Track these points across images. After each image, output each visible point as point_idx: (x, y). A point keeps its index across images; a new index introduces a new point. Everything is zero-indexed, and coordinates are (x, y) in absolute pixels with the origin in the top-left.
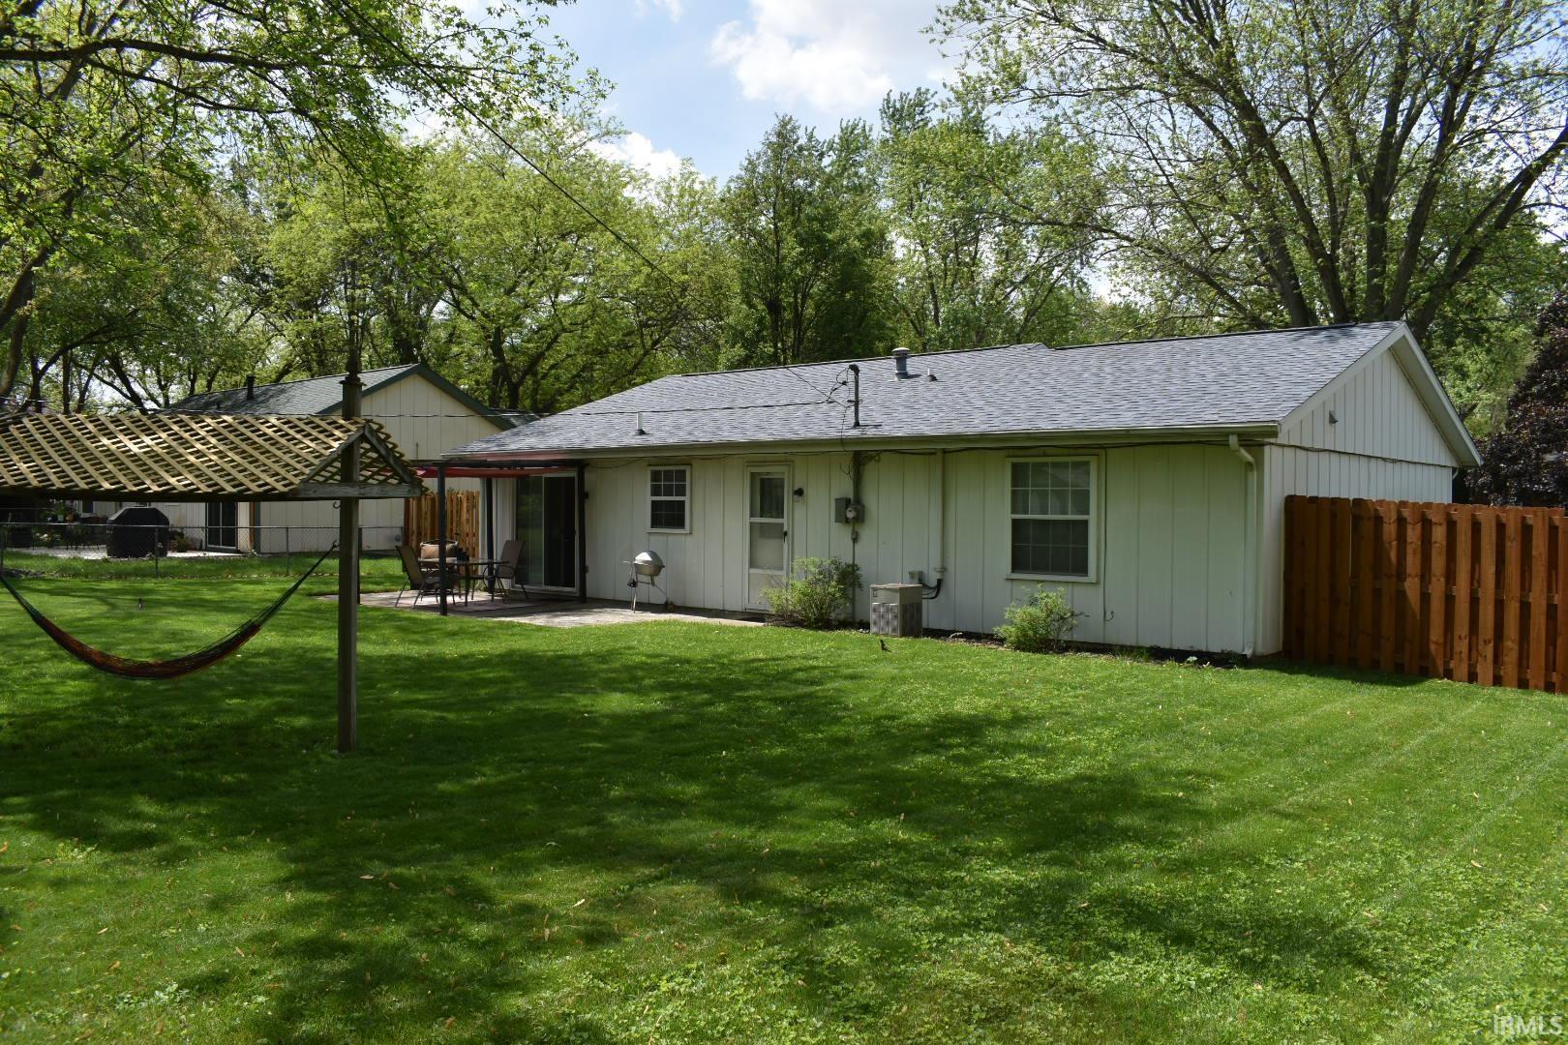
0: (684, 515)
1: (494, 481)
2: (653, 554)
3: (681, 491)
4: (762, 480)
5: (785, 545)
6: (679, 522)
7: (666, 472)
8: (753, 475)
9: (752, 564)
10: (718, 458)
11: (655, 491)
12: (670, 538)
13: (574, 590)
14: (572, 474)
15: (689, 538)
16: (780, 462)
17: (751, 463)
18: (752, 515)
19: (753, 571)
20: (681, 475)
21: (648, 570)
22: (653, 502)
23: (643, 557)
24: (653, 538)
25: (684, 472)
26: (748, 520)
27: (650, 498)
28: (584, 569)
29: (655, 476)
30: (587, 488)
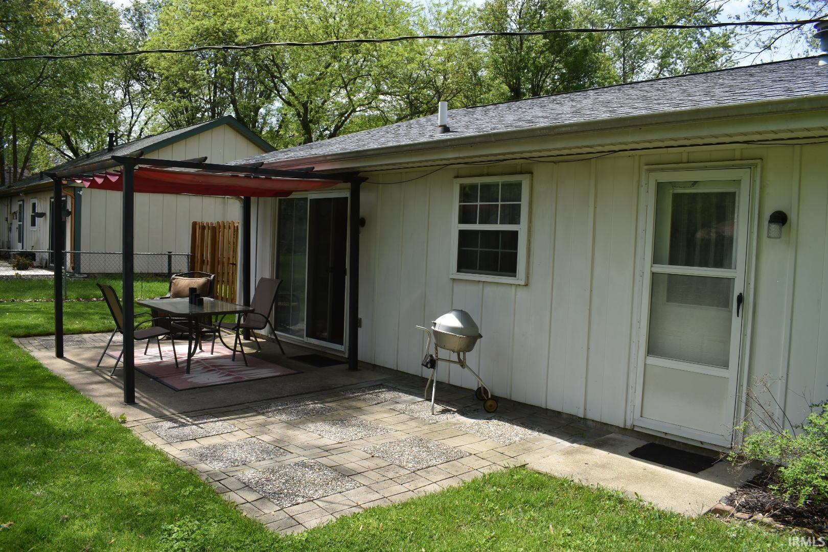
0: (515, 255)
1: (253, 199)
2: (464, 316)
3: (513, 215)
4: (677, 198)
5: (736, 322)
6: (507, 266)
7: (485, 187)
8: (660, 187)
9: (652, 349)
10: (583, 159)
11: (466, 216)
12: (488, 290)
13: (343, 349)
14: (342, 192)
15: (522, 293)
16: (730, 162)
17: (655, 166)
18: (656, 260)
19: (652, 360)
20: (514, 191)
21: (457, 342)
22: (462, 233)
23: (448, 321)
24: (459, 287)
25: (519, 185)
26: (646, 267)
27: (456, 227)
28: (356, 323)
29: (467, 194)
30: (363, 212)
